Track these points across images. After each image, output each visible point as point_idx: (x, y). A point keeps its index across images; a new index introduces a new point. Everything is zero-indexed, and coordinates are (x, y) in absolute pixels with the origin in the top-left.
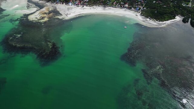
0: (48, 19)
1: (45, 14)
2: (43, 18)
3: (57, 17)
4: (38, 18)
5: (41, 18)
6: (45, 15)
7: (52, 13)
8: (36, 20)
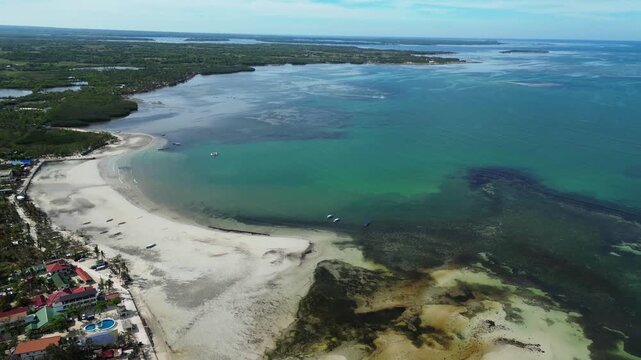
0: (436, 273)
1: (430, 330)
2: (463, 296)
3: (370, 266)
4: (498, 306)
5: (473, 304)
6: (433, 313)
7: (363, 309)
8: (517, 302)
